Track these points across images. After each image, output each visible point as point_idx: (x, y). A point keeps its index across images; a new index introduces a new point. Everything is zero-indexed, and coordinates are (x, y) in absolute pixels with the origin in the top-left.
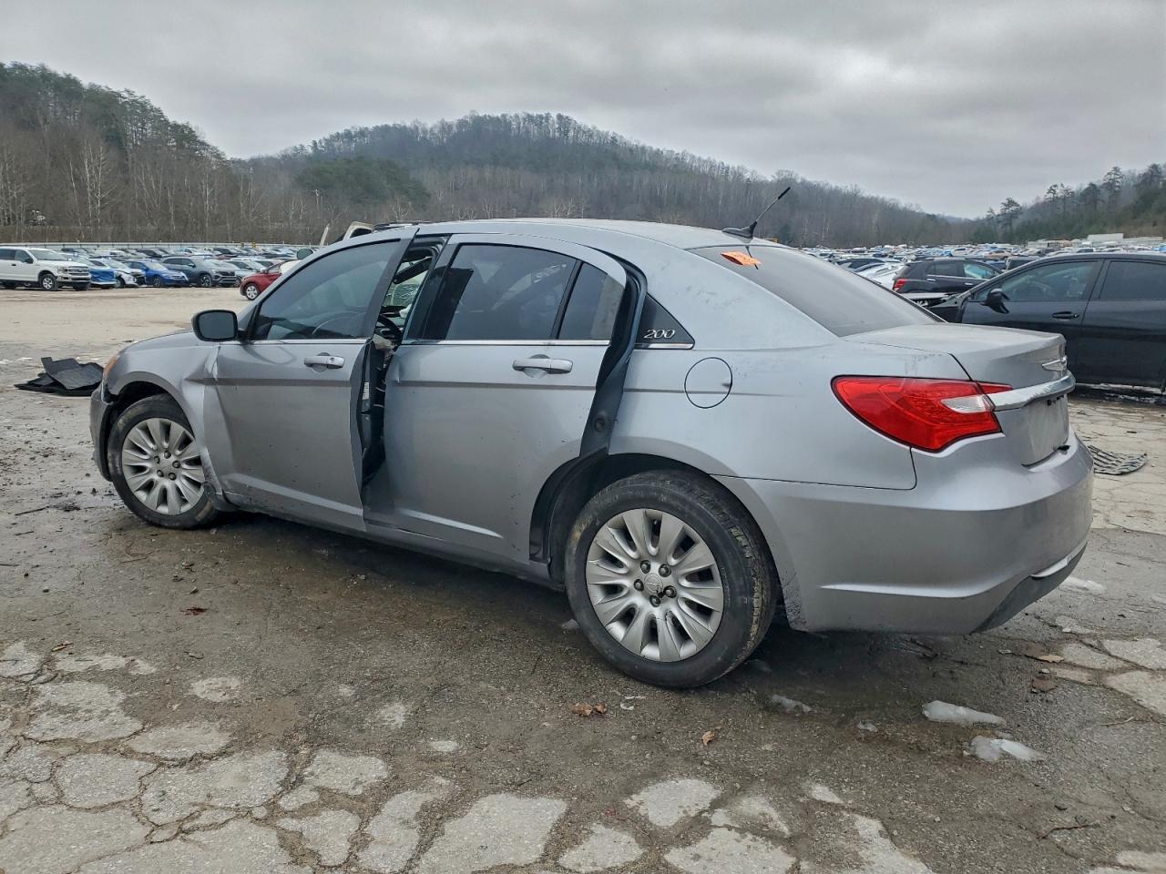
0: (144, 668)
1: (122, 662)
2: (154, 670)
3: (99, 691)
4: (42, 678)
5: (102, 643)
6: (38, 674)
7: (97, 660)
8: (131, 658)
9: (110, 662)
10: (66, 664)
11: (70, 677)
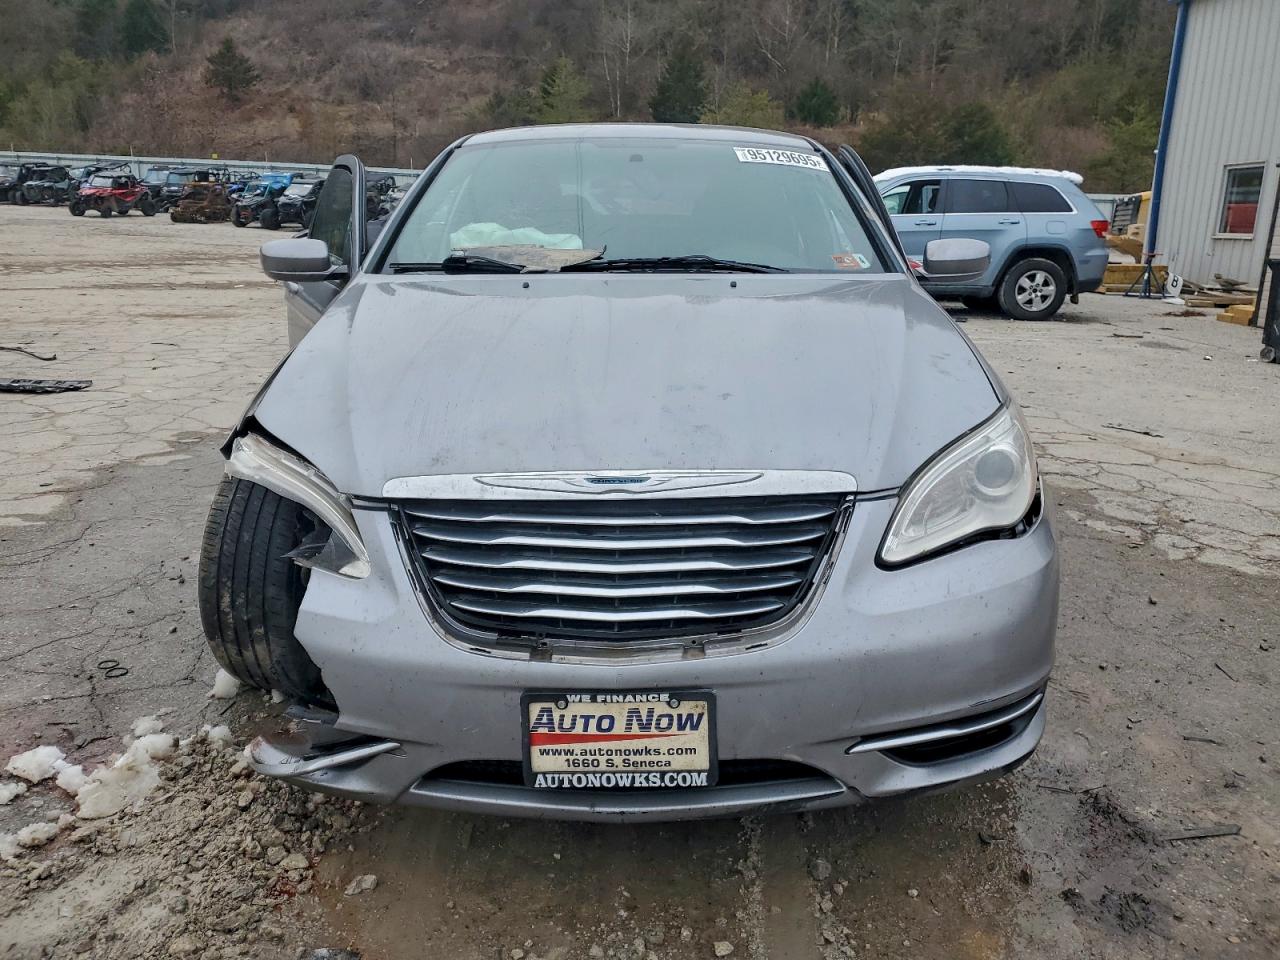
0: (1074, 515)
1: (1089, 522)
2: (1068, 512)
3: (1110, 511)
4: (1152, 528)
5: (1100, 539)
6: (1155, 532)
7: (1108, 528)
8: (1081, 523)
9: (1100, 525)
10: (1135, 534)
11: (1130, 523)
